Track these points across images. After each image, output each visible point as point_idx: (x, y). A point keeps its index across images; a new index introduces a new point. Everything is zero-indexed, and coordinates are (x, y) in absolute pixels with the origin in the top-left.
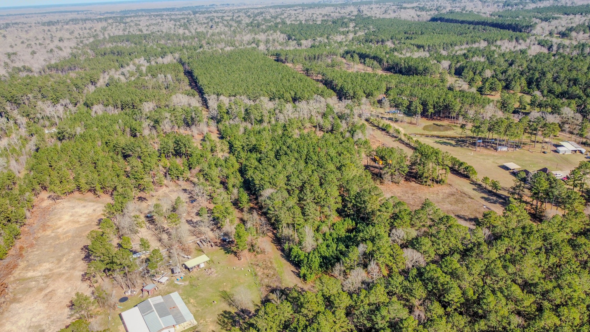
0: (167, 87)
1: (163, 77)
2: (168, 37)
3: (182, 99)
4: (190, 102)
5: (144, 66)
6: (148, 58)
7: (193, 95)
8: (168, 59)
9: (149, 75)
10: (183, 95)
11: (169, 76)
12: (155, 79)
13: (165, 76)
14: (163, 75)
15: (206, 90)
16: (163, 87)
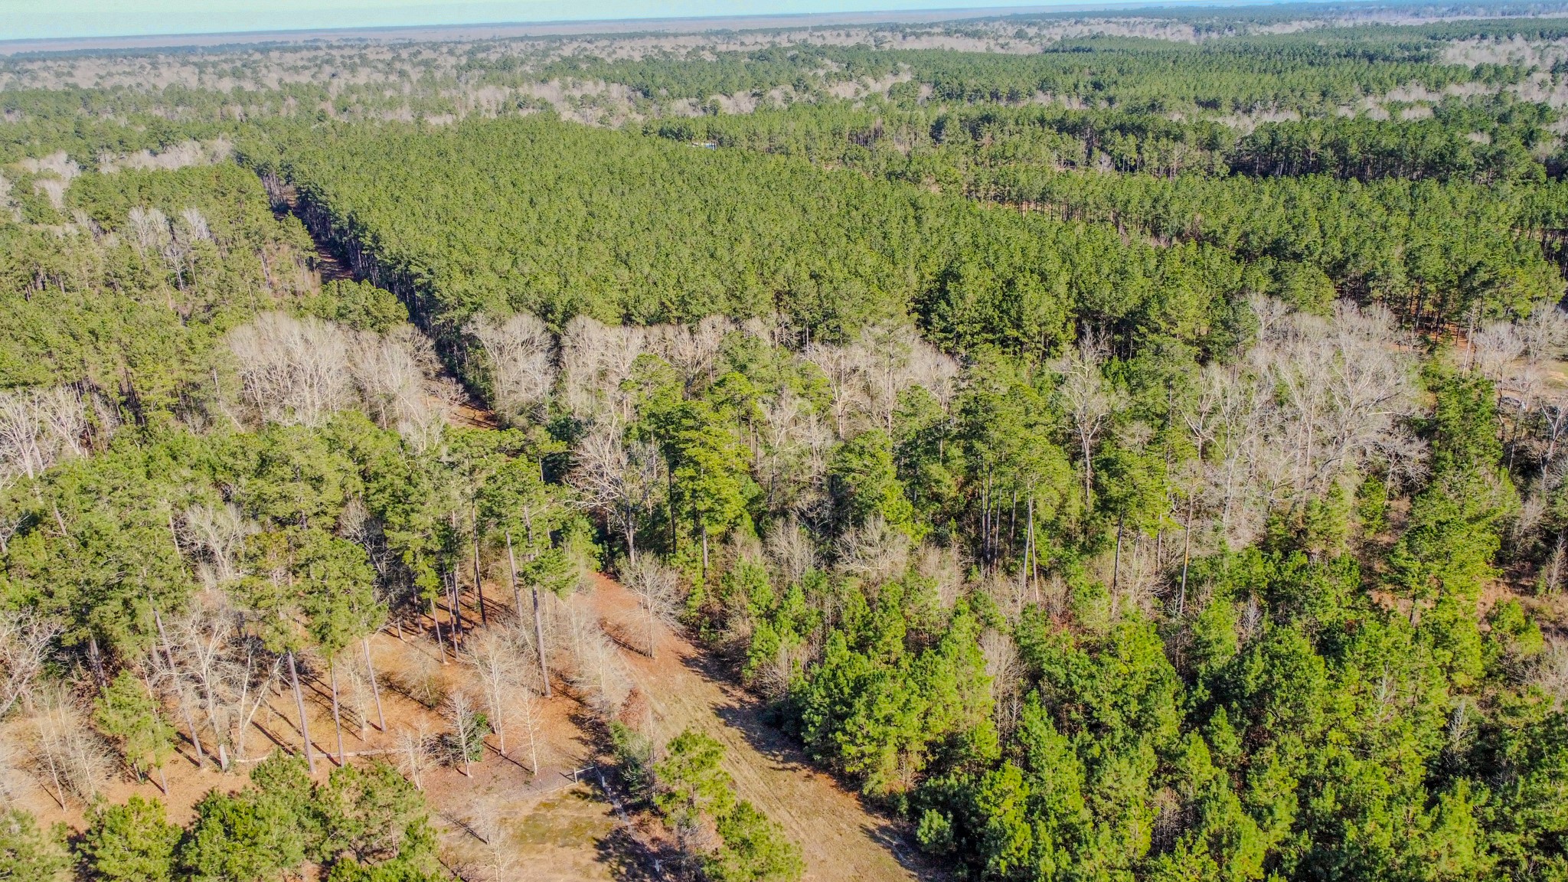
0: (187, 278)
1: (163, 227)
2: (179, 97)
3: (299, 350)
4: (368, 367)
5: (56, 177)
6: (85, 156)
7: (379, 325)
8: (184, 156)
9: (83, 217)
10: (313, 328)
11: (193, 218)
12: (112, 240)
13: (172, 221)
14: (157, 216)
15: (451, 287)
16: (158, 274)
